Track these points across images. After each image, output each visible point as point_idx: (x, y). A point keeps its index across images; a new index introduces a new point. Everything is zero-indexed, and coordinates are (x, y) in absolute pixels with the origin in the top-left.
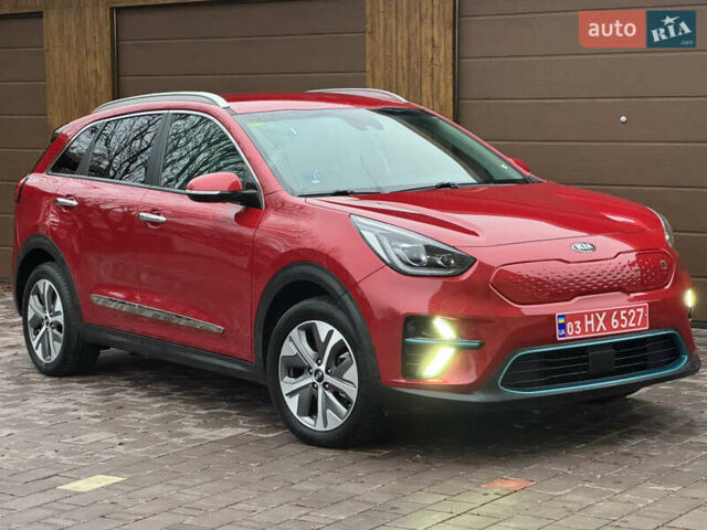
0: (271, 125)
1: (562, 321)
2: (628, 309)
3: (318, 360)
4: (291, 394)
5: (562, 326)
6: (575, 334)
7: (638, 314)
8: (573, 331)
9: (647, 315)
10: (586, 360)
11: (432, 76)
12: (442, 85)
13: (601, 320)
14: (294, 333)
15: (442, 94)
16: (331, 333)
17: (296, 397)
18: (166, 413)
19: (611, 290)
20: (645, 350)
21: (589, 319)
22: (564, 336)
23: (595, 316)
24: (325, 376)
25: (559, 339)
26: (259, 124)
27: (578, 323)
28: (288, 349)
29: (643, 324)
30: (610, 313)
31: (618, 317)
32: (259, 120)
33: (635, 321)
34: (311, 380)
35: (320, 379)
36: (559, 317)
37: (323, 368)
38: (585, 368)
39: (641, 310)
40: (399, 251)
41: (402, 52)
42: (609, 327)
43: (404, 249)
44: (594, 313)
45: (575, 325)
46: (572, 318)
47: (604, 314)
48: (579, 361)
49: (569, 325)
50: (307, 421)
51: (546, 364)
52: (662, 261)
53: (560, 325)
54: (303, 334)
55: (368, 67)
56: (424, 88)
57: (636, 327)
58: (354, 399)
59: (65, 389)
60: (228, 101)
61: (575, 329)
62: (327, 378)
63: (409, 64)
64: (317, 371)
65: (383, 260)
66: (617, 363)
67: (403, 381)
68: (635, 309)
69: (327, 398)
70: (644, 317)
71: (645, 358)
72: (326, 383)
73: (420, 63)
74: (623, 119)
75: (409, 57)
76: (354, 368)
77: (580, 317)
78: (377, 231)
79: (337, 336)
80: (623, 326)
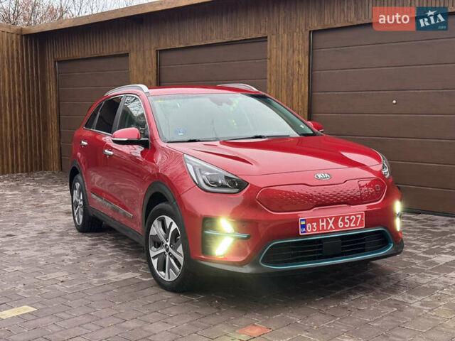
0: (167, 102)
1: (303, 223)
2: (350, 216)
3: (166, 238)
4: (154, 257)
5: (304, 226)
6: (312, 231)
7: (357, 219)
8: (311, 229)
9: (364, 219)
10: (321, 247)
11: (298, 80)
12: (303, 85)
13: (331, 222)
14: (156, 222)
15: (303, 90)
16: (171, 223)
17: (156, 260)
18: (111, 259)
19: (339, 203)
20: (364, 240)
21: (323, 222)
22: (304, 232)
23: (327, 221)
24: (170, 248)
25: (301, 234)
26: (160, 101)
27: (315, 224)
28: (153, 231)
29: (360, 225)
30: (337, 219)
31: (343, 220)
32: (161, 99)
33: (355, 223)
34: (163, 250)
35: (167, 250)
36: (301, 220)
37: (168, 244)
38: (321, 252)
39: (360, 216)
40: (204, 177)
41: (284, 68)
42: (337, 227)
43: (207, 176)
44: (326, 218)
45: (312, 226)
46: (311, 221)
47: (333, 219)
48: (316, 248)
49: (308, 225)
50: (161, 274)
51: (293, 249)
52: (376, 185)
53: (302, 225)
54: (160, 223)
55: (268, 76)
56: (294, 86)
57: (356, 226)
58: (182, 264)
59: (77, 240)
60: (149, 88)
61: (313, 228)
62: (170, 250)
63: (287, 74)
64: (166, 245)
65: (195, 182)
66: (343, 249)
67: (203, 257)
68: (355, 215)
69: (170, 262)
70: (362, 220)
71: (364, 245)
72: (170, 253)
73: (293, 74)
74: (394, 102)
75: (287, 71)
76: (181, 246)
77: (317, 220)
78: (194, 164)
79: (174, 226)
80: (346, 226)
